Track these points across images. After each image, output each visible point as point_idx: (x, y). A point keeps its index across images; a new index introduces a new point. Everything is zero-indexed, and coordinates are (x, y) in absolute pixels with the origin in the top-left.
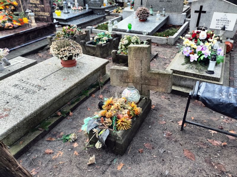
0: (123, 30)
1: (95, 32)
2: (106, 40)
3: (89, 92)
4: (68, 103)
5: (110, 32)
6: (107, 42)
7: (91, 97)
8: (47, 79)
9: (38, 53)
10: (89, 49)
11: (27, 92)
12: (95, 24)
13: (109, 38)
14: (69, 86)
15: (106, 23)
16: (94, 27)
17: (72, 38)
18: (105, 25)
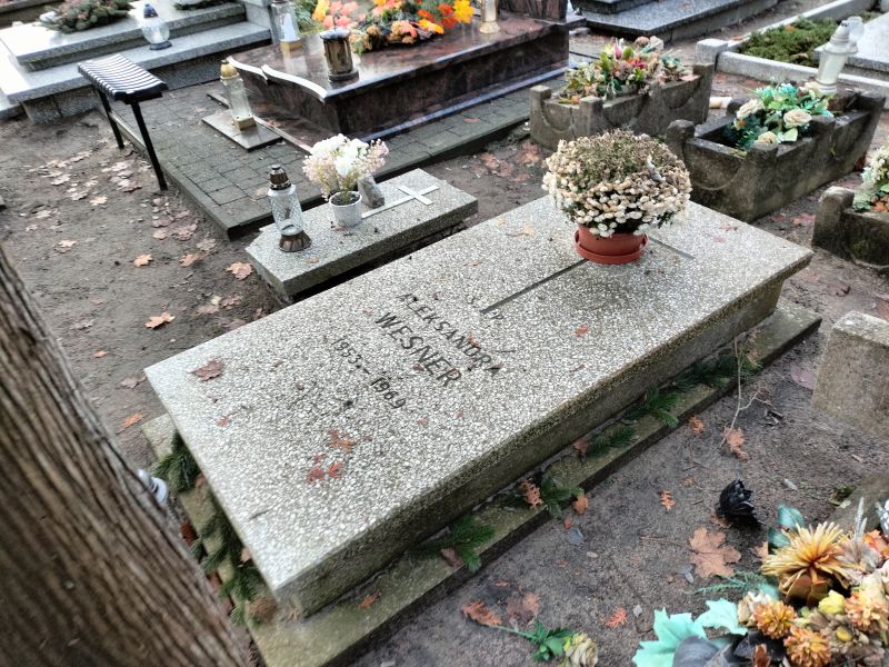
1: (732, 69)
2: (798, 128)
3: (681, 405)
4: (577, 445)
5: (825, 80)
6: (802, 133)
7: (686, 431)
8: (509, 309)
9: (486, 151)
10: (705, 165)
11: (426, 364)
12: (736, 25)
13: (817, 118)
14: (600, 376)
15: (792, 24)
16: (732, 43)
17: (633, 101)
18: (786, 33)
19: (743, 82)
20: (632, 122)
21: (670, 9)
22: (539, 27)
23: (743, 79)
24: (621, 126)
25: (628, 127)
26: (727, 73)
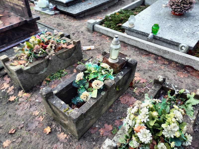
0: (143, 32)
15: (118, 12)
16: (98, 20)
17: (42, 63)
18: (116, 16)
19: (101, 36)
20: (45, 70)
21: (85, 5)
22: (19, 21)
23: (101, 34)
24: (39, 73)
25: (43, 72)
26: (97, 32)
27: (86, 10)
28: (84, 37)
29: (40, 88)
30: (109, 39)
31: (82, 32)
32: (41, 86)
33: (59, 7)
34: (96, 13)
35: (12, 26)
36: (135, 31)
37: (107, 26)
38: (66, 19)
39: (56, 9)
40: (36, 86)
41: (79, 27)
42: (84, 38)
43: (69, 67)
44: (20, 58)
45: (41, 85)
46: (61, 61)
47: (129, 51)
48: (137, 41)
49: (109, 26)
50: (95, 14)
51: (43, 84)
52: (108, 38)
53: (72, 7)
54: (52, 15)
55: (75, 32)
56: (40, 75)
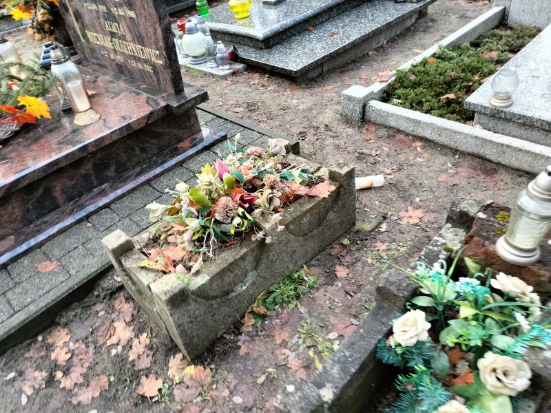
1: (380, 120)
12: (382, 47)
15: (434, 55)
16: (377, 87)
17: (243, 258)
18: (431, 68)
19: (394, 136)
20: (250, 279)
21: (319, 40)
22: (147, 110)
23: (394, 133)
24: (233, 291)
25: (244, 288)
26: (375, 124)
27: (327, 56)
28: (337, 142)
29: (239, 344)
30: (423, 147)
31: (326, 125)
32: (239, 337)
33: (243, 53)
34: (354, 62)
35: (128, 126)
36: (519, 119)
37: (407, 104)
38: (269, 88)
39: (234, 58)
40: (222, 337)
41: (314, 112)
42: (337, 147)
43: (319, 257)
44: (166, 238)
45: (241, 334)
46: (297, 240)
47: (509, 191)
48: (535, 155)
49: (414, 105)
50: (352, 65)
51: (244, 329)
52: (419, 144)
53: (280, 48)
54: (225, 77)
55: (305, 130)
56: (236, 296)
